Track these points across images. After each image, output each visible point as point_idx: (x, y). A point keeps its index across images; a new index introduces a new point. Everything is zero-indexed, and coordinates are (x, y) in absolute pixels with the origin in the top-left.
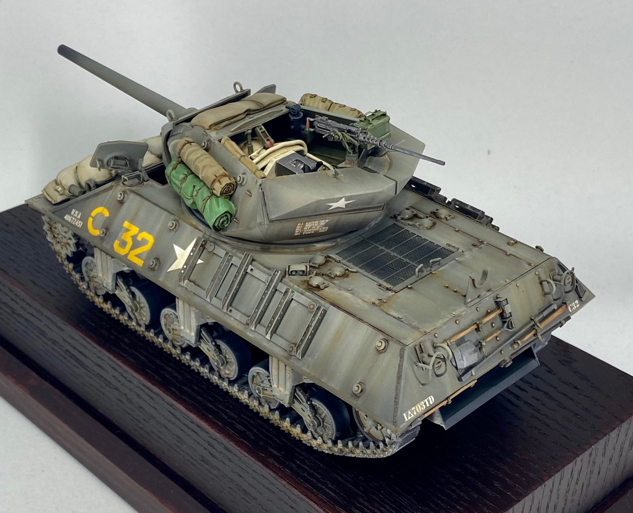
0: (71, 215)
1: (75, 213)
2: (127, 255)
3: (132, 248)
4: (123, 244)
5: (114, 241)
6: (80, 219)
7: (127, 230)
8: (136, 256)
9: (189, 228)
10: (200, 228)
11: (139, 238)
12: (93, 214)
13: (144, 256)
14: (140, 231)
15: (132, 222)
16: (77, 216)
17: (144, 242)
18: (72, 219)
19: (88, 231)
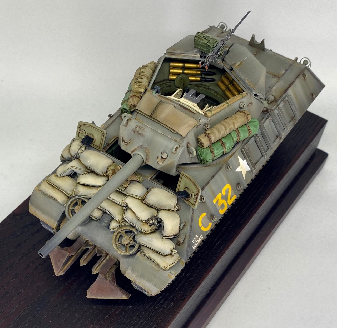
0: (194, 244)
1: (194, 240)
2: (228, 205)
3: (227, 201)
4: (223, 206)
5: (219, 213)
6: (199, 236)
7: (217, 202)
8: (230, 199)
9: (232, 158)
10: (235, 151)
11: (224, 194)
12: (200, 224)
13: (233, 193)
14: (221, 192)
15: (215, 196)
16: (196, 238)
17: (227, 191)
18: (196, 243)
19: (207, 232)
